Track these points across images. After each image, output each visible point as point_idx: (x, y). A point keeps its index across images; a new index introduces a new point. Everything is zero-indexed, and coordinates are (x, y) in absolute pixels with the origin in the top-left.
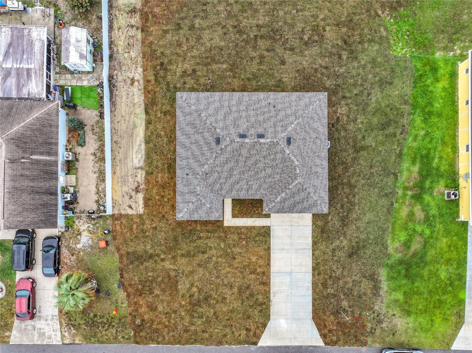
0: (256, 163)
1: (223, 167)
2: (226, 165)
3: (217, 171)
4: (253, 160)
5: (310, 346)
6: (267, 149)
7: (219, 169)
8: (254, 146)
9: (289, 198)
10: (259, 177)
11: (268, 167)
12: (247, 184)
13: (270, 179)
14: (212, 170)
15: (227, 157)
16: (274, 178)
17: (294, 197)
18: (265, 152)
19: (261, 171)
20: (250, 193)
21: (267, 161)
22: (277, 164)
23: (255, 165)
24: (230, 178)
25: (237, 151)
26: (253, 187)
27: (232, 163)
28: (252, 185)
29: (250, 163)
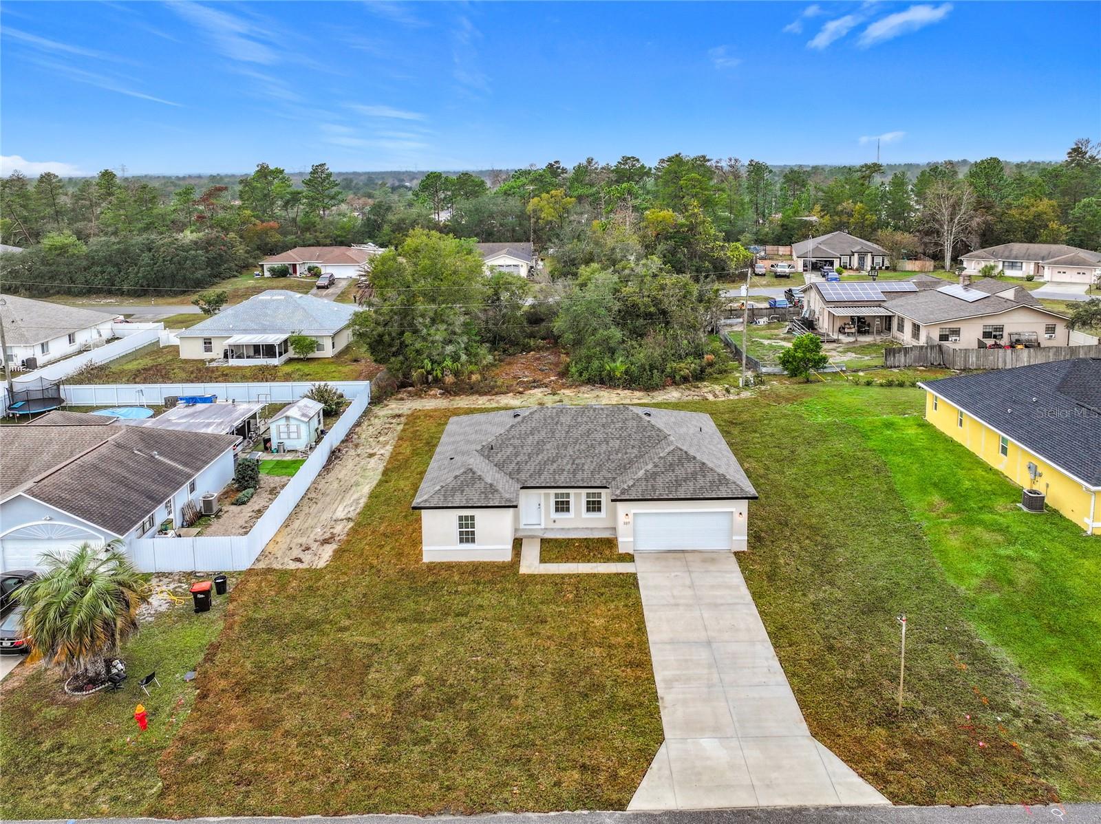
0: (589, 432)
1: (525, 439)
2: (531, 437)
3: (511, 444)
4: (583, 428)
5: (838, 808)
6: (607, 415)
7: (517, 442)
8: (584, 412)
9: (663, 472)
10: (597, 451)
11: (612, 438)
12: (573, 463)
13: (620, 455)
14: (503, 443)
15: (533, 426)
16: (626, 453)
17: (673, 471)
18: (604, 420)
19: (600, 444)
20: (579, 477)
21: (610, 430)
22: (630, 435)
23: (588, 436)
24: (538, 454)
25: (553, 419)
26: (586, 467)
27: (543, 434)
28: (583, 464)
29: (576, 433)
